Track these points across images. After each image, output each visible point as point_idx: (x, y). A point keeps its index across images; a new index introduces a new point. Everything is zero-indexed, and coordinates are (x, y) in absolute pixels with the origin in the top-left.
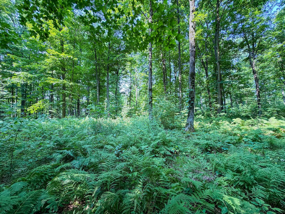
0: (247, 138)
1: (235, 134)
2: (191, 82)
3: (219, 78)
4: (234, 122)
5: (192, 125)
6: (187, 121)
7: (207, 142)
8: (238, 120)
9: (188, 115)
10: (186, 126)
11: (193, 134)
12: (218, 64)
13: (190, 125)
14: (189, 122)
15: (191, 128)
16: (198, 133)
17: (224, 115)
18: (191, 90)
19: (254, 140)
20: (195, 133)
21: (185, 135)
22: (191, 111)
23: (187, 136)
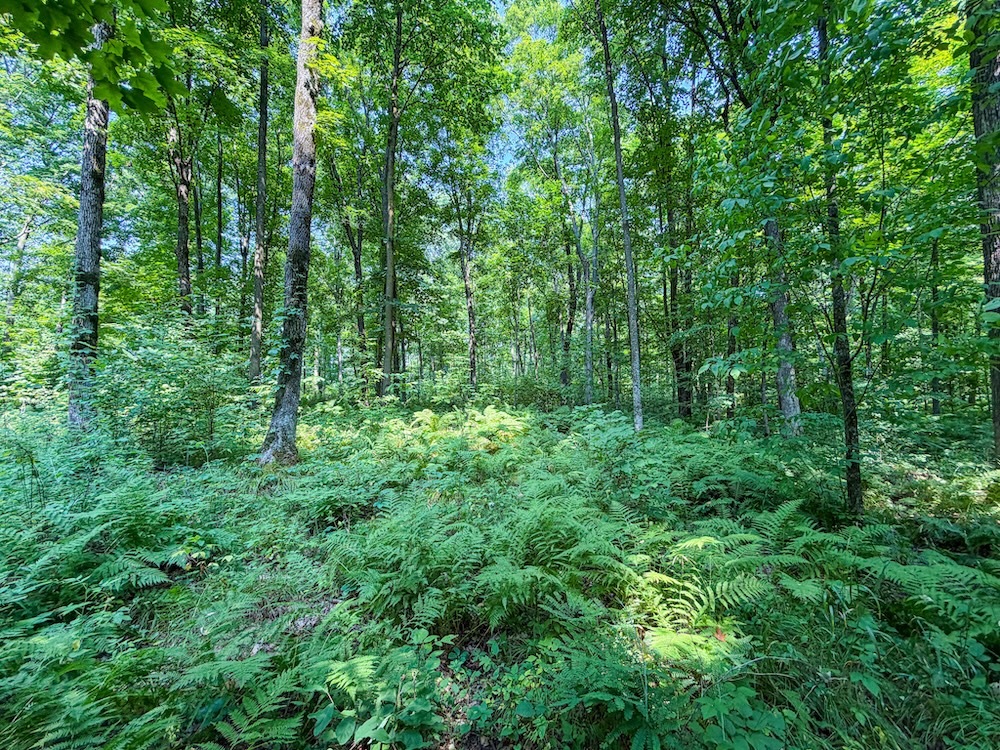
0: (436, 463)
1: (413, 457)
2: (294, 284)
3: (389, 288)
4: (417, 420)
5: (290, 442)
6: (271, 426)
7: (331, 492)
8: (425, 415)
9: (277, 402)
10: (267, 445)
11: (289, 471)
12: (388, 246)
13: (280, 440)
14: (279, 429)
15: (285, 453)
16: (309, 465)
17: (392, 402)
18: (293, 311)
19: (451, 467)
20: (297, 468)
21: (258, 480)
22: (287, 390)
23: (263, 484)
